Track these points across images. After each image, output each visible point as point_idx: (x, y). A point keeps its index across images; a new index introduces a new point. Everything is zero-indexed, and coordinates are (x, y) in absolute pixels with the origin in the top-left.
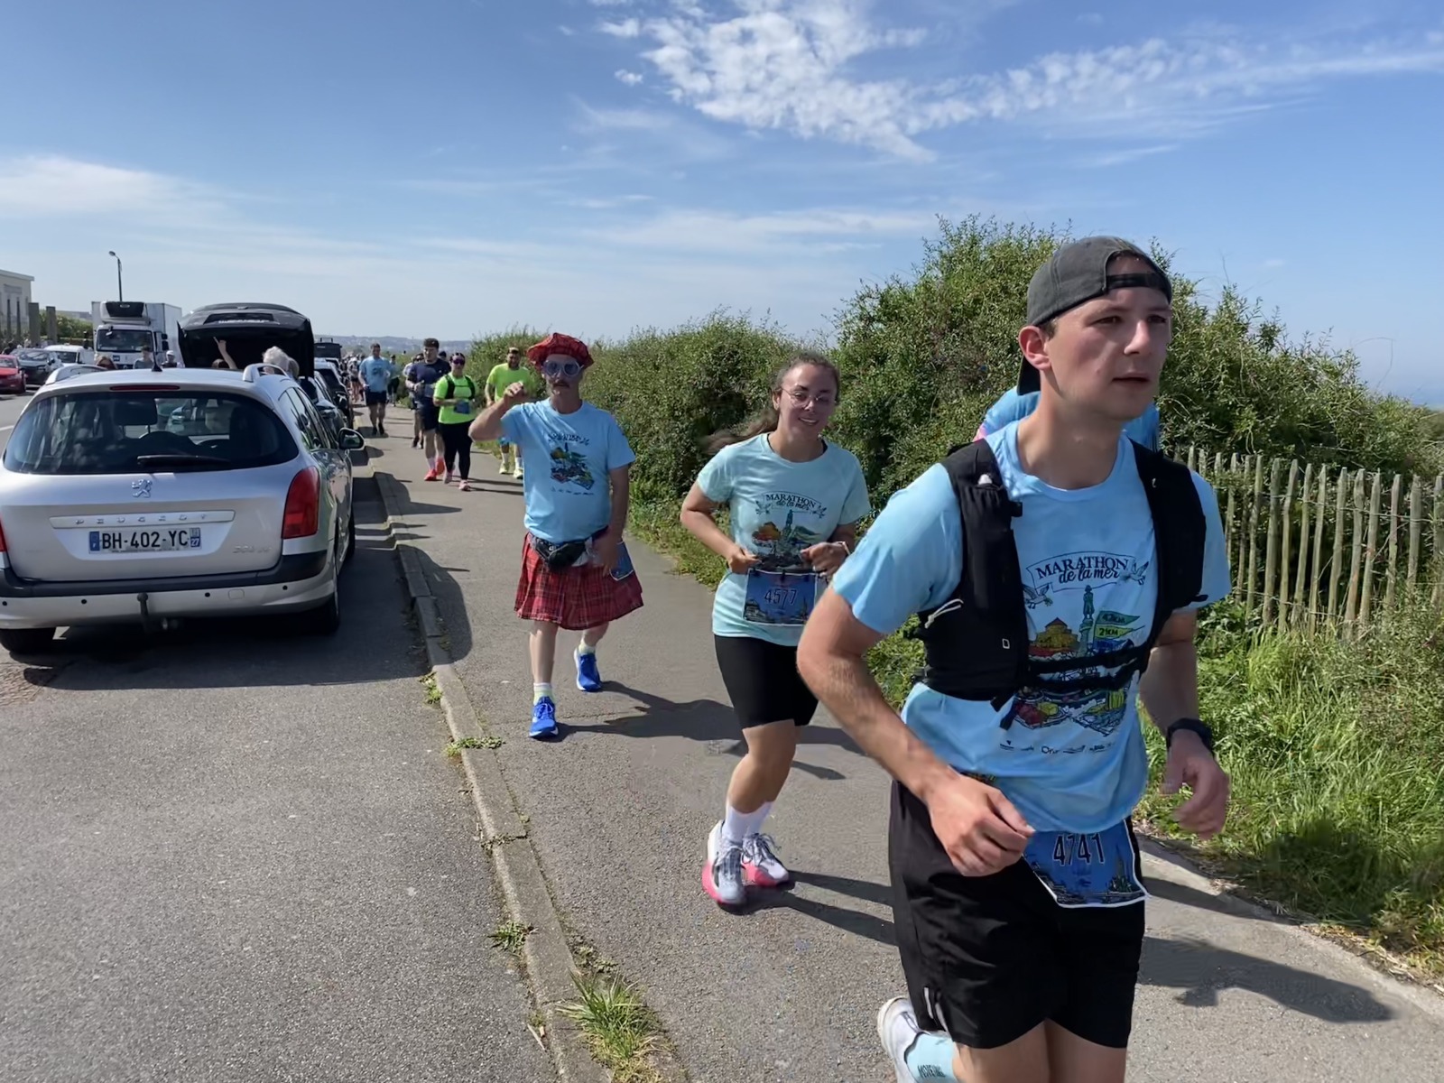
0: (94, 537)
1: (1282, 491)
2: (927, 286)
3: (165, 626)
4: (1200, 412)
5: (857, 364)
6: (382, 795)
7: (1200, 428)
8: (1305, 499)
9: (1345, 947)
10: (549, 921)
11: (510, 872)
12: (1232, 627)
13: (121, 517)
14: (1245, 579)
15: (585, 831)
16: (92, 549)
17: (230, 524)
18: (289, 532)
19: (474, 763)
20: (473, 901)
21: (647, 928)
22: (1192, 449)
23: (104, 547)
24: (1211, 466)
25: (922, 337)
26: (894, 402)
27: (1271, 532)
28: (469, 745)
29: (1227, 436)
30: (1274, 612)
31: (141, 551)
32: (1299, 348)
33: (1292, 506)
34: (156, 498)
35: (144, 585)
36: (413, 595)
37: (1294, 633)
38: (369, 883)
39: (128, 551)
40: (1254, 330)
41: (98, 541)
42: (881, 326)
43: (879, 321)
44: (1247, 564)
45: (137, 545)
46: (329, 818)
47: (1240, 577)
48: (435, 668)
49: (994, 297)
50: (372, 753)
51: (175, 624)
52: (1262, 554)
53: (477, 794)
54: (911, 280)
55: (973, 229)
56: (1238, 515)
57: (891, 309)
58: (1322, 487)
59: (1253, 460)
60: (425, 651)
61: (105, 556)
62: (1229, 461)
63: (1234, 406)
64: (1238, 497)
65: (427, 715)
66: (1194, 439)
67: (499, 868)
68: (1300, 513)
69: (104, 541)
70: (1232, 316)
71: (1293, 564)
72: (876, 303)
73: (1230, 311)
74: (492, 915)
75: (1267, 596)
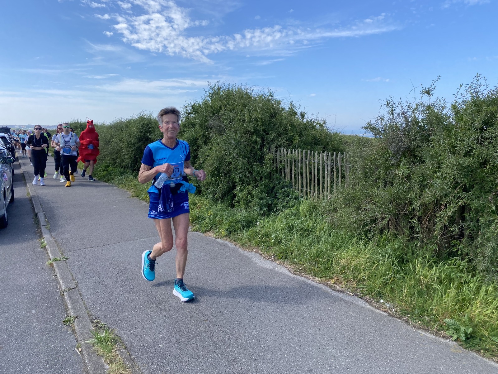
1: (306, 159)
4: (284, 138)
7: (284, 143)
8: (312, 161)
9: (325, 285)
10: (83, 314)
11: (70, 300)
12: (296, 199)
14: (298, 185)
19: (58, 266)
20: (56, 311)
22: (282, 149)
24: (287, 153)
25: (205, 118)
26: (198, 139)
27: (304, 171)
28: (56, 260)
29: (292, 144)
30: (307, 194)
32: (311, 118)
33: (309, 163)
36: (36, 212)
37: (312, 199)
40: (299, 114)
44: (299, 181)
47: (297, 184)
48: (44, 236)
52: (302, 178)
53: (59, 276)
54: (201, 101)
55: (218, 85)
56: (295, 166)
58: (316, 157)
59: (298, 151)
60: (41, 230)
62: (292, 151)
63: (293, 136)
64: (295, 161)
65: (41, 252)
66: (283, 146)
67: (66, 299)
68: (311, 165)
71: (310, 180)
73: (292, 109)
74: (63, 315)
75: (304, 189)
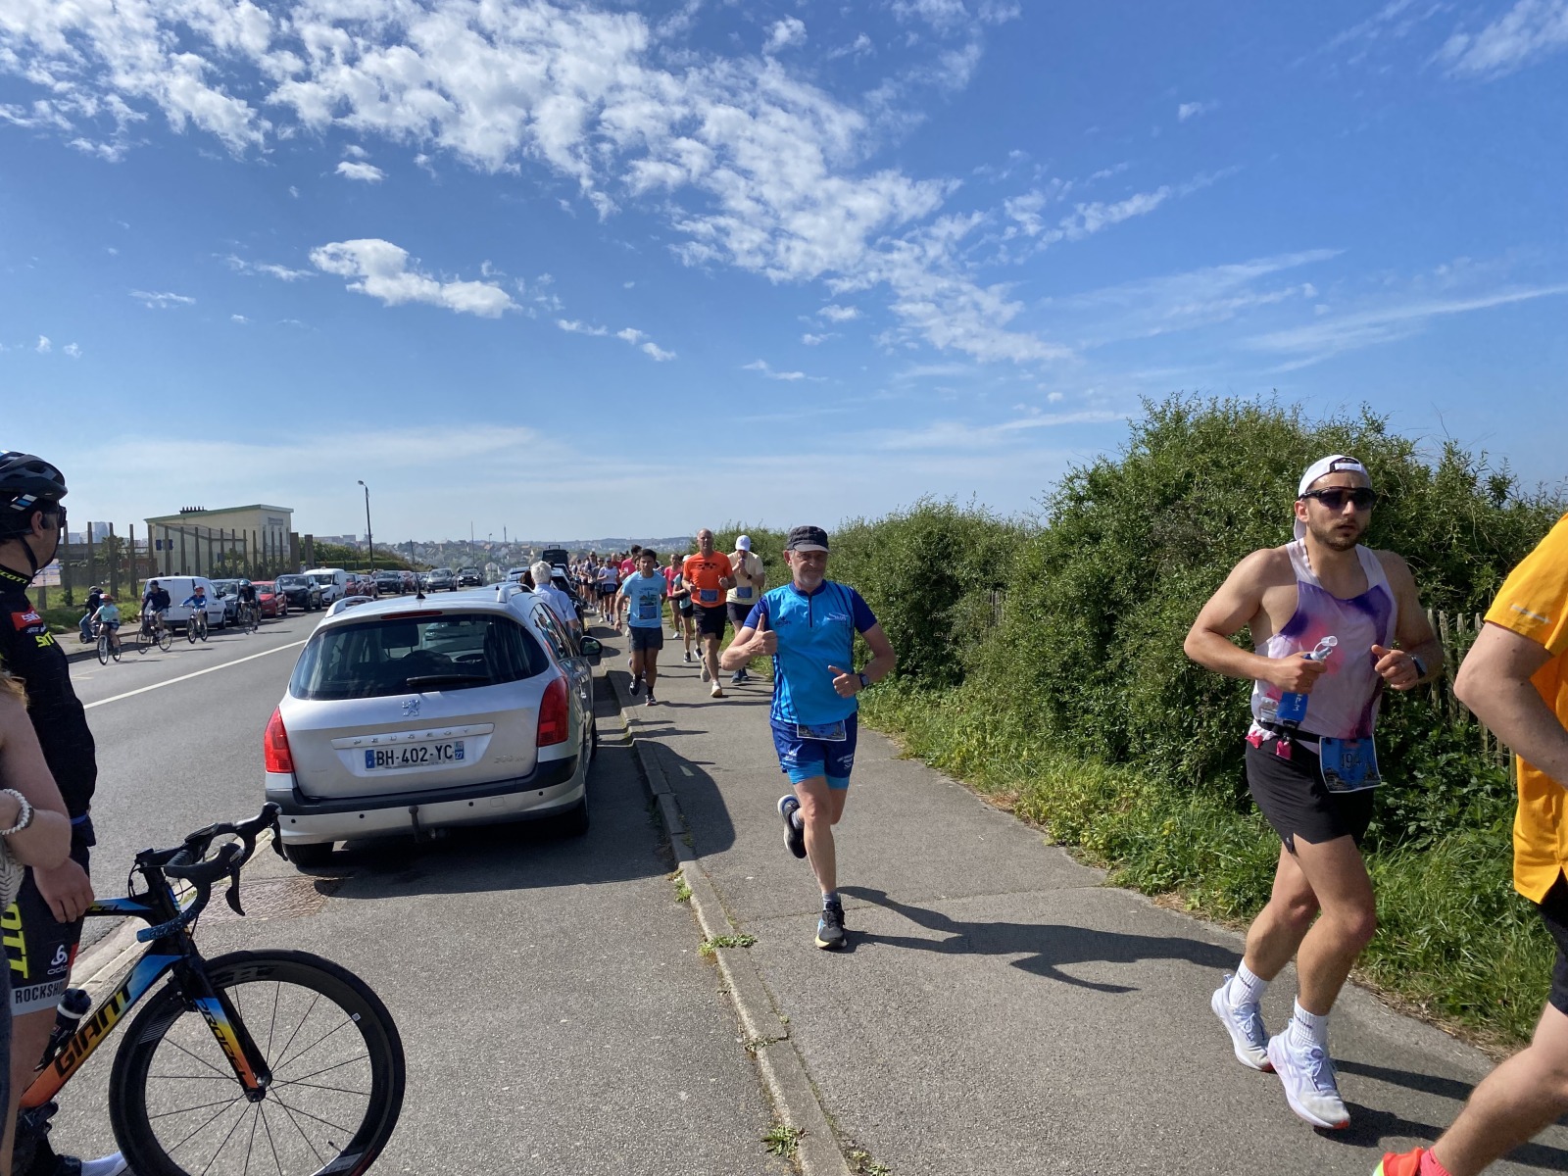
0: (369, 755)
2: (1136, 465)
3: (433, 835)
5: (1072, 543)
6: (645, 997)
10: (819, 1125)
11: (776, 1075)
13: (393, 735)
15: (844, 1031)
16: (368, 767)
17: (490, 737)
18: (543, 740)
19: (729, 963)
20: (743, 1105)
21: (917, 1132)
23: (379, 764)
25: (1136, 513)
26: (1113, 579)
28: (722, 944)
31: (411, 766)
32: (1534, 498)
34: (424, 714)
35: (412, 798)
38: (642, 1087)
39: (399, 767)
40: (1482, 483)
41: (373, 759)
42: (1091, 503)
43: (1088, 500)
45: (407, 760)
46: (598, 1022)
48: (682, 865)
49: (1205, 470)
50: (632, 954)
51: (442, 834)
53: (735, 993)
54: (1119, 459)
55: (1177, 406)
57: (1100, 487)
60: (671, 848)
61: (380, 772)
65: (678, 915)
66: (1431, 600)
67: (764, 1070)
69: (379, 758)
70: (1456, 470)
72: (1085, 483)
73: (1454, 468)
74: (762, 1119)
